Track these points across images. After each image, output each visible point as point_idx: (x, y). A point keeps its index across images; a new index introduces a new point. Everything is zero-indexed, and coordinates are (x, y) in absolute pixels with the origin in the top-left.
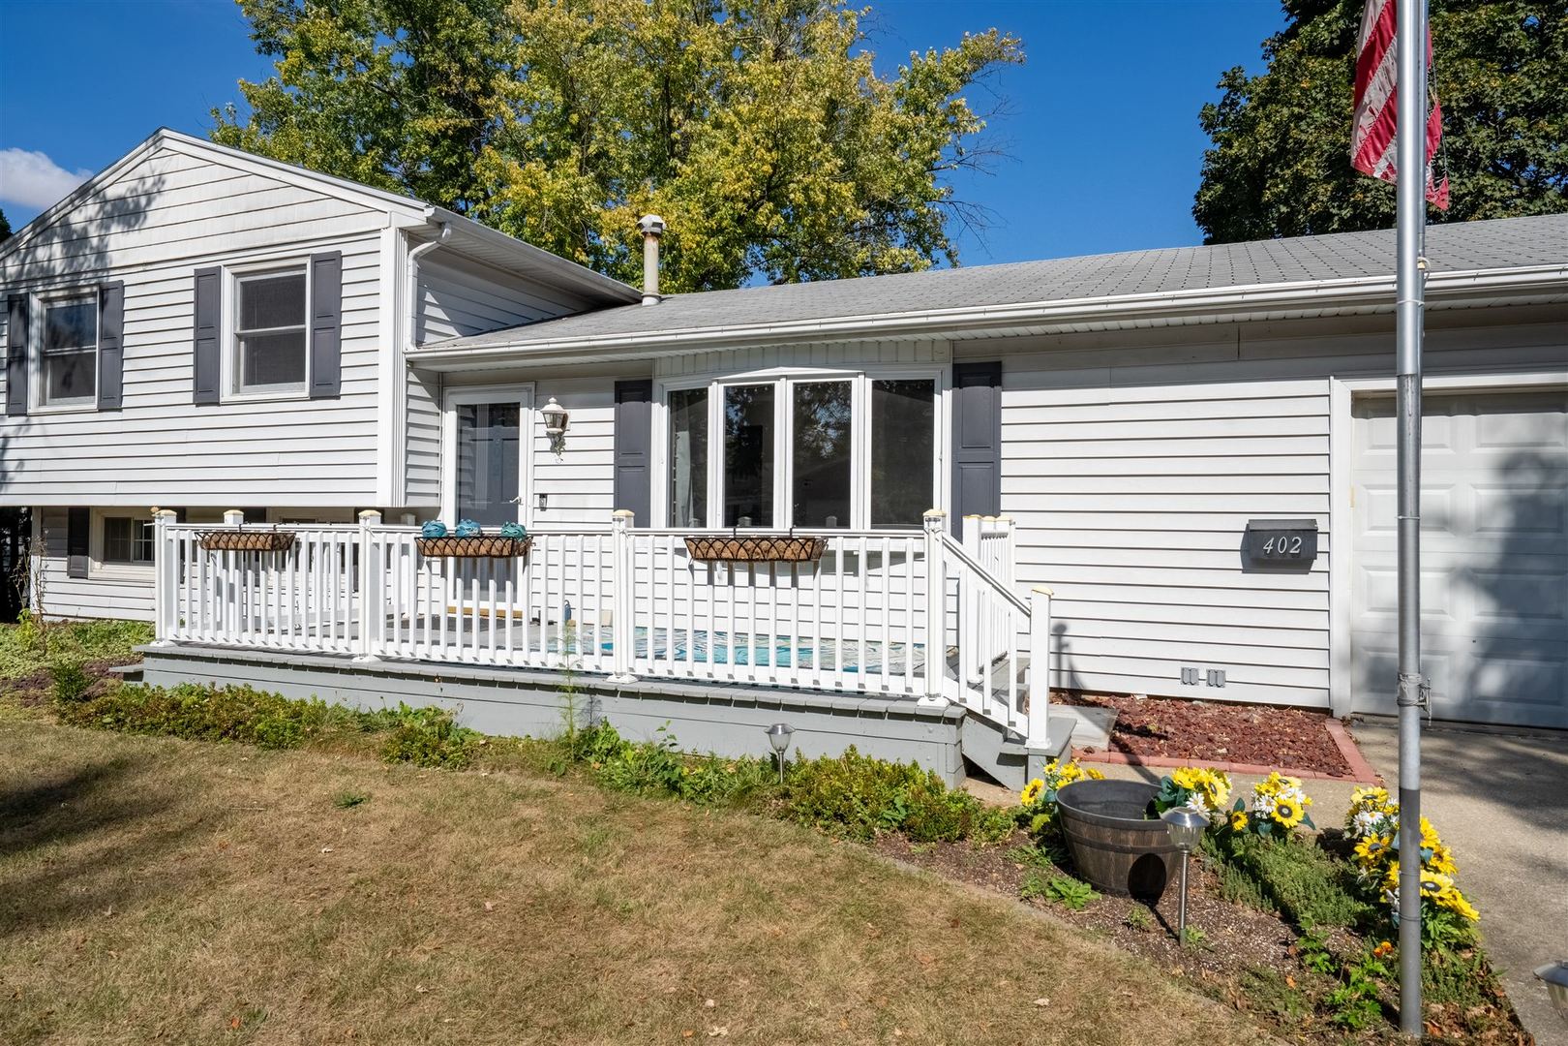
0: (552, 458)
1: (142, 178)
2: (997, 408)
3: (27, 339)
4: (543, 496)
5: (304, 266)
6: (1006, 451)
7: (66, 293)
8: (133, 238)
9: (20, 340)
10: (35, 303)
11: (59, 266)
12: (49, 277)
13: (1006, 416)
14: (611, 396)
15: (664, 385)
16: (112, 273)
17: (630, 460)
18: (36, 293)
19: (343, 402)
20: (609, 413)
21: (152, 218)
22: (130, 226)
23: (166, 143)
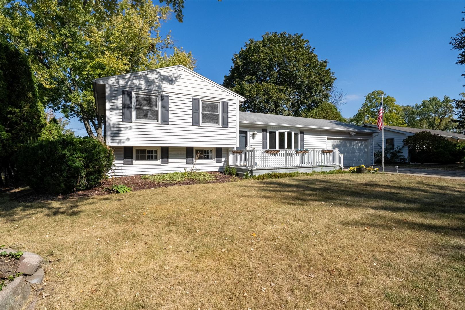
0: (253, 140)
1: (173, 74)
2: (304, 137)
3: (131, 103)
4: (251, 146)
5: (219, 103)
6: (305, 142)
7: (146, 94)
8: (171, 86)
9: (128, 102)
10: (133, 94)
11: (143, 87)
12: (139, 88)
13: (305, 138)
14: (261, 131)
15: (268, 131)
16: (163, 92)
17: (265, 141)
18: (133, 91)
19: (229, 129)
20: (261, 134)
21: (177, 83)
22: (170, 83)
23: (180, 68)
